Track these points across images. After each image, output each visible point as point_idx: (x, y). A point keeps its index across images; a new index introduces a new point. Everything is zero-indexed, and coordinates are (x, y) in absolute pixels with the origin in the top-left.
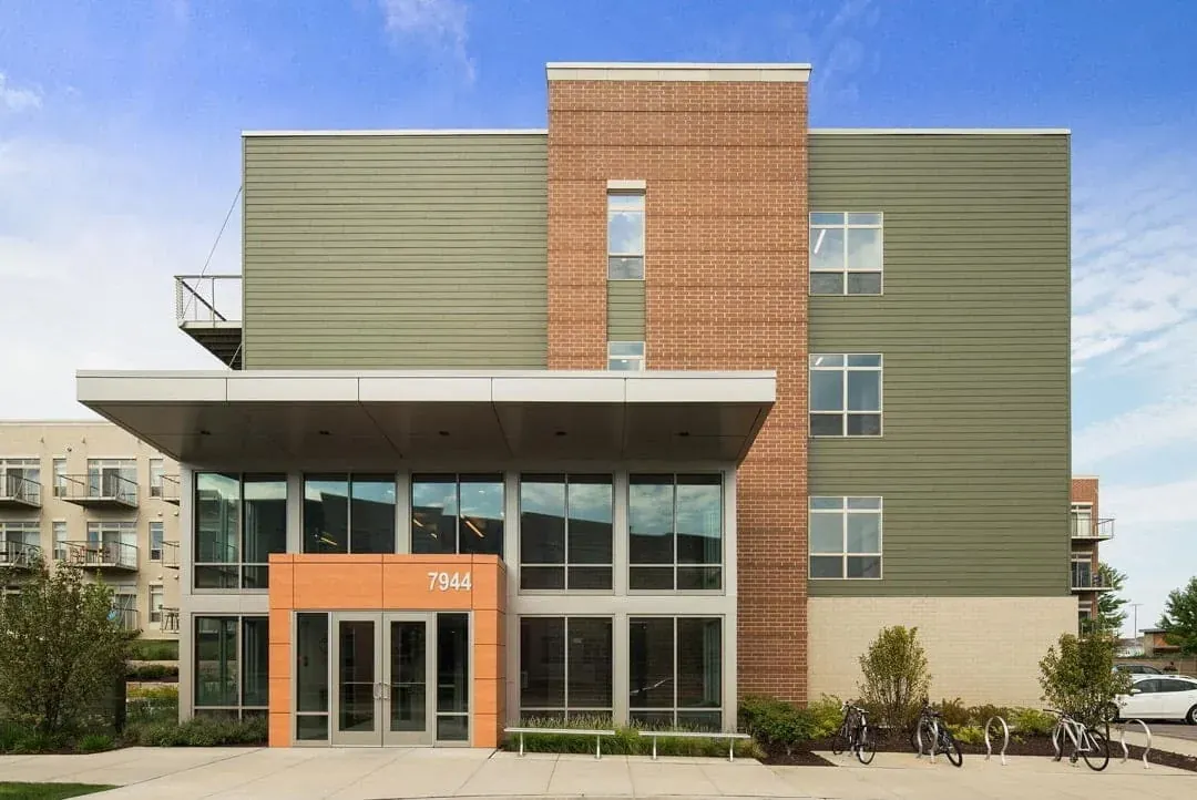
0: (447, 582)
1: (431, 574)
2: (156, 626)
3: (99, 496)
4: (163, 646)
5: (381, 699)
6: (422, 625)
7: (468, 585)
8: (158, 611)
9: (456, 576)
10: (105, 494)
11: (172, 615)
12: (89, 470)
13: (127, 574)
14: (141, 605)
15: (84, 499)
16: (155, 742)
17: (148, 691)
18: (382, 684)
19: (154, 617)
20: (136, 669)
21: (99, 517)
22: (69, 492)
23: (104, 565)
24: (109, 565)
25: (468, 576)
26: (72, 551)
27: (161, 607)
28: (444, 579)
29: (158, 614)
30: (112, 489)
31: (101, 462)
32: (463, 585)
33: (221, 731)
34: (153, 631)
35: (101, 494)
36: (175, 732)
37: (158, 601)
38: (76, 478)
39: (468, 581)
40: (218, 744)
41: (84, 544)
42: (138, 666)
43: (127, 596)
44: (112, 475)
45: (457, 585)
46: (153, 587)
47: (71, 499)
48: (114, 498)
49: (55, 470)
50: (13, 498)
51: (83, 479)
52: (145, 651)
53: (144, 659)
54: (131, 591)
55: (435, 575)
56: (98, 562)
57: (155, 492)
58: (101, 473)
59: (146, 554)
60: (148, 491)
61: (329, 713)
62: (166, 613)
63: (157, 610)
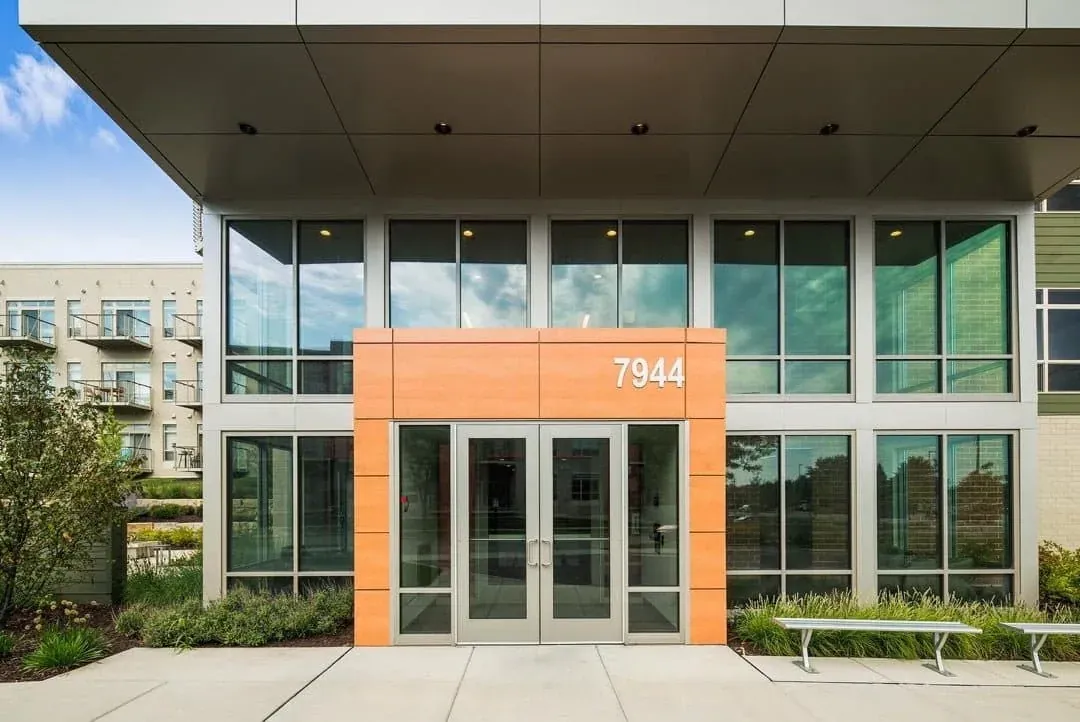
0: (645, 373)
1: (618, 360)
2: (170, 464)
3: (113, 336)
4: (178, 484)
5: (539, 566)
6: (604, 443)
7: (680, 379)
8: (172, 449)
9: (660, 364)
10: (118, 335)
11: (186, 454)
12: (103, 311)
13: (141, 413)
14: (155, 444)
15: (97, 338)
16: (166, 641)
17: (161, 533)
18: (539, 542)
19: (167, 456)
20: (149, 509)
21: (113, 357)
22: (83, 333)
23: (118, 404)
24: (123, 404)
25: (679, 364)
26: (87, 390)
27: (174, 446)
28: (640, 369)
29: (172, 453)
30: (124, 329)
31: (114, 304)
32: (672, 378)
33: (275, 622)
34: (166, 470)
35: (115, 333)
36: (200, 622)
37: (171, 440)
38: (89, 318)
39: (680, 371)
40: (271, 641)
41: (97, 384)
42: (152, 505)
43: (141, 435)
44: (125, 315)
45: (662, 379)
46: (166, 426)
47: (84, 338)
48: (128, 338)
49: (69, 311)
50: (26, 338)
51: (97, 320)
52: (159, 490)
53: (158, 497)
54: (144, 430)
55: (626, 361)
56: (111, 401)
57: (167, 333)
58: (115, 313)
59: (160, 394)
60: (161, 332)
61: (453, 590)
62: (179, 451)
63: (170, 449)
